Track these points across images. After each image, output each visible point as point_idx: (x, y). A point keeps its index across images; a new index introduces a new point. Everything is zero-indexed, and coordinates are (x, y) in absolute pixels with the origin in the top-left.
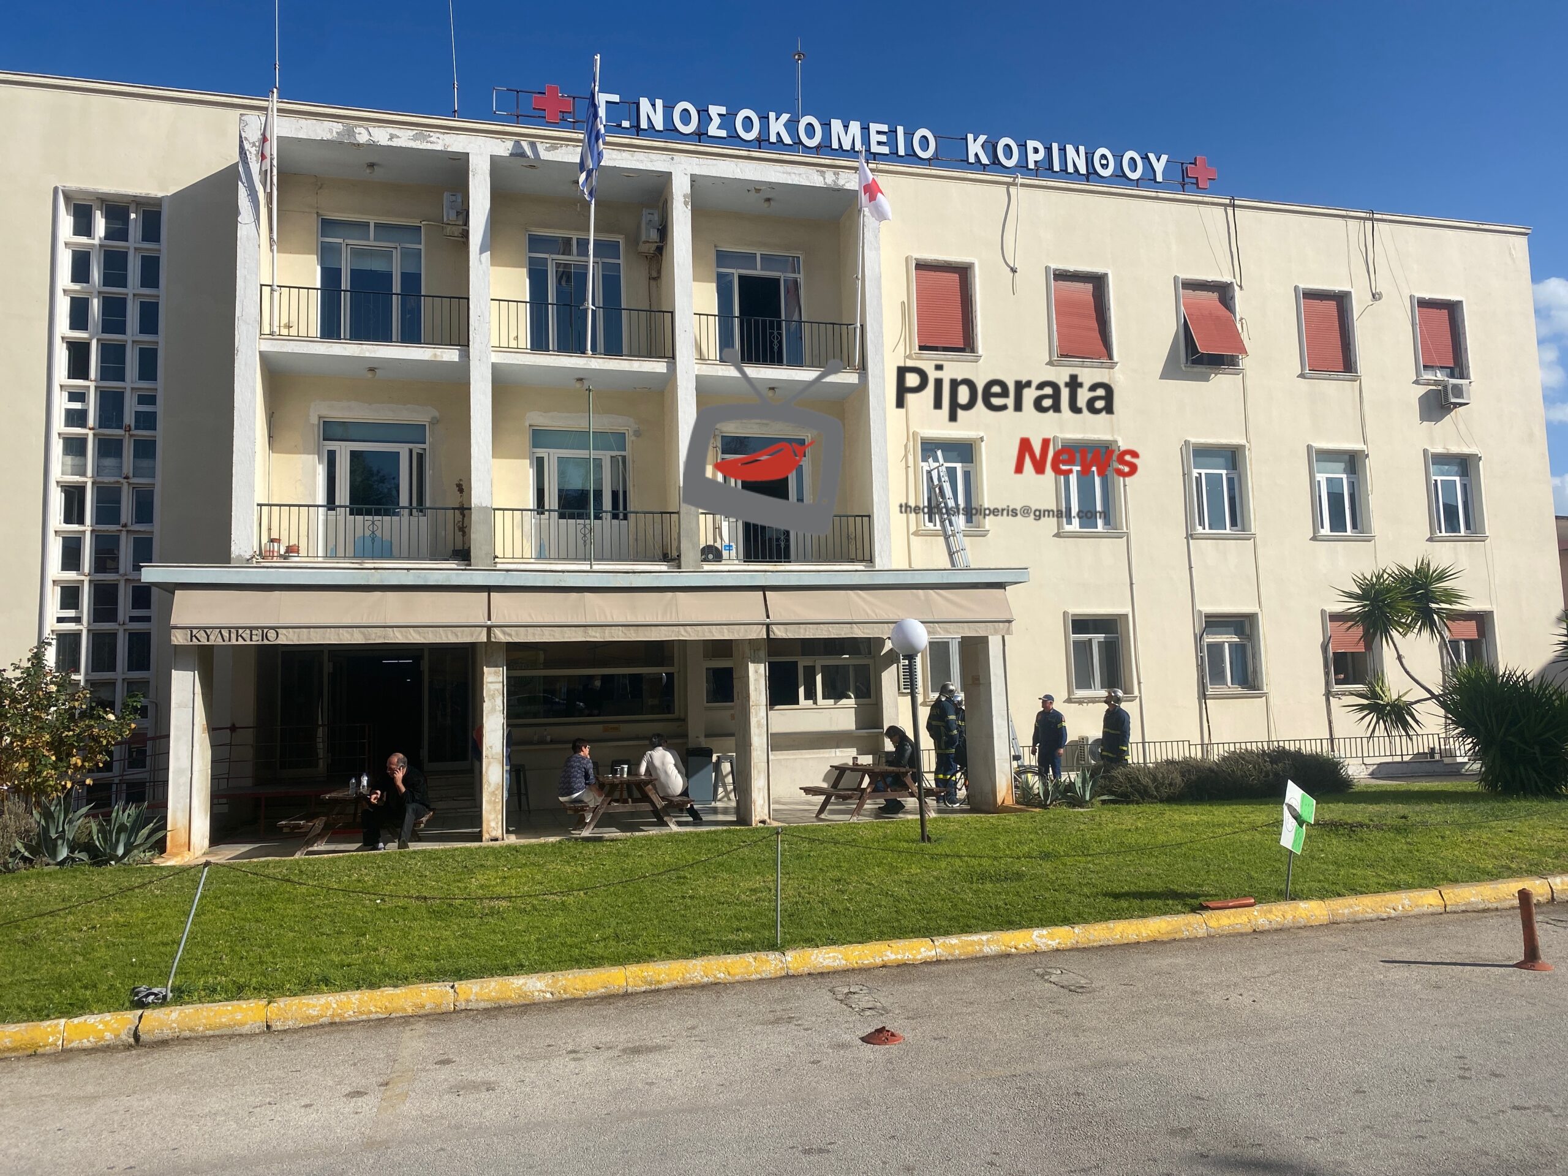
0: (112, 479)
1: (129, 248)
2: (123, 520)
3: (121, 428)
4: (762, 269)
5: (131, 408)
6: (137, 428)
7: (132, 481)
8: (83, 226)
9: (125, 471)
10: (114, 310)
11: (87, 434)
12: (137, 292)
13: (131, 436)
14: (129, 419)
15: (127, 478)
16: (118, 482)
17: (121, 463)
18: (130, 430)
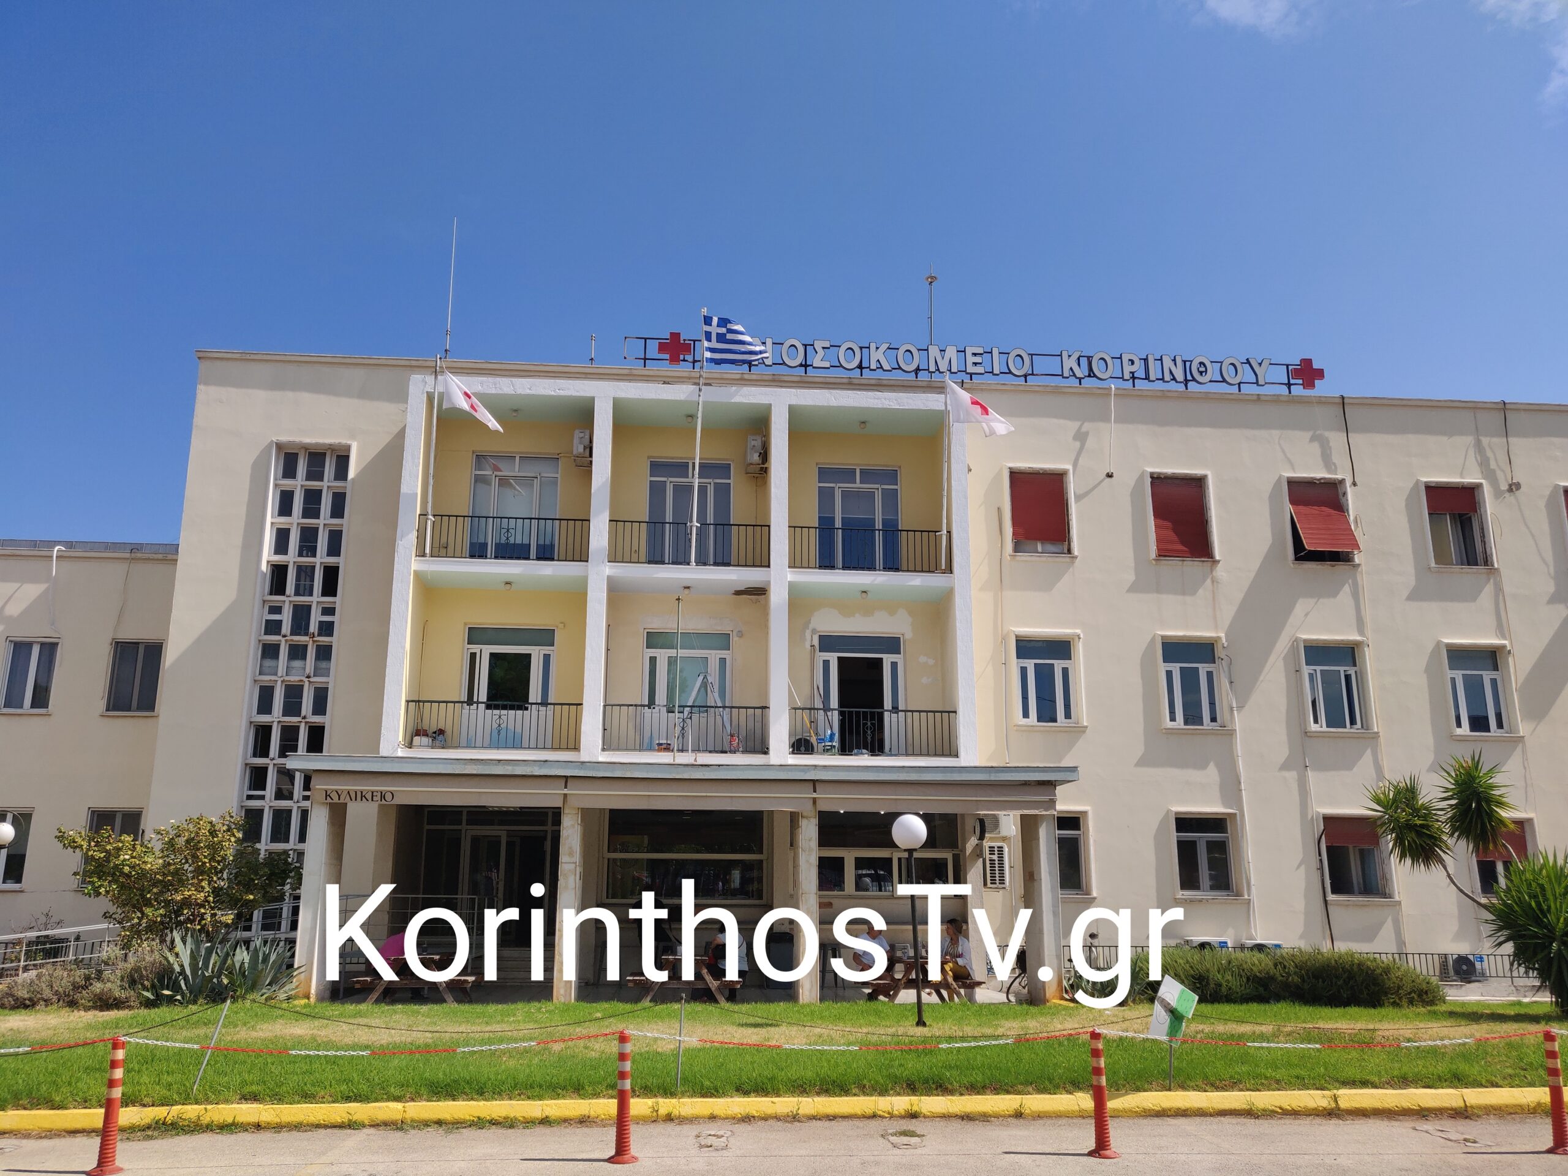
0: (297, 678)
1: (323, 486)
2: (303, 713)
3: (306, 634)
4: (861, 483)
5: (316, 618)
6: (320, 635)
7: (311, 680)
8: (289, 471)
9: (307, 671)
10: (309, 538)
11: (280, 641)
12: (327, 522)
13: (314, 641)
14: (313, 627)
15: (308, 677)
16: (301, 681)
17: (305, 664)
18: (314, 637)
